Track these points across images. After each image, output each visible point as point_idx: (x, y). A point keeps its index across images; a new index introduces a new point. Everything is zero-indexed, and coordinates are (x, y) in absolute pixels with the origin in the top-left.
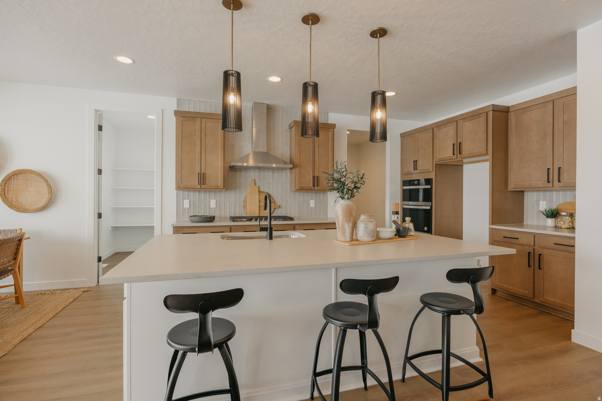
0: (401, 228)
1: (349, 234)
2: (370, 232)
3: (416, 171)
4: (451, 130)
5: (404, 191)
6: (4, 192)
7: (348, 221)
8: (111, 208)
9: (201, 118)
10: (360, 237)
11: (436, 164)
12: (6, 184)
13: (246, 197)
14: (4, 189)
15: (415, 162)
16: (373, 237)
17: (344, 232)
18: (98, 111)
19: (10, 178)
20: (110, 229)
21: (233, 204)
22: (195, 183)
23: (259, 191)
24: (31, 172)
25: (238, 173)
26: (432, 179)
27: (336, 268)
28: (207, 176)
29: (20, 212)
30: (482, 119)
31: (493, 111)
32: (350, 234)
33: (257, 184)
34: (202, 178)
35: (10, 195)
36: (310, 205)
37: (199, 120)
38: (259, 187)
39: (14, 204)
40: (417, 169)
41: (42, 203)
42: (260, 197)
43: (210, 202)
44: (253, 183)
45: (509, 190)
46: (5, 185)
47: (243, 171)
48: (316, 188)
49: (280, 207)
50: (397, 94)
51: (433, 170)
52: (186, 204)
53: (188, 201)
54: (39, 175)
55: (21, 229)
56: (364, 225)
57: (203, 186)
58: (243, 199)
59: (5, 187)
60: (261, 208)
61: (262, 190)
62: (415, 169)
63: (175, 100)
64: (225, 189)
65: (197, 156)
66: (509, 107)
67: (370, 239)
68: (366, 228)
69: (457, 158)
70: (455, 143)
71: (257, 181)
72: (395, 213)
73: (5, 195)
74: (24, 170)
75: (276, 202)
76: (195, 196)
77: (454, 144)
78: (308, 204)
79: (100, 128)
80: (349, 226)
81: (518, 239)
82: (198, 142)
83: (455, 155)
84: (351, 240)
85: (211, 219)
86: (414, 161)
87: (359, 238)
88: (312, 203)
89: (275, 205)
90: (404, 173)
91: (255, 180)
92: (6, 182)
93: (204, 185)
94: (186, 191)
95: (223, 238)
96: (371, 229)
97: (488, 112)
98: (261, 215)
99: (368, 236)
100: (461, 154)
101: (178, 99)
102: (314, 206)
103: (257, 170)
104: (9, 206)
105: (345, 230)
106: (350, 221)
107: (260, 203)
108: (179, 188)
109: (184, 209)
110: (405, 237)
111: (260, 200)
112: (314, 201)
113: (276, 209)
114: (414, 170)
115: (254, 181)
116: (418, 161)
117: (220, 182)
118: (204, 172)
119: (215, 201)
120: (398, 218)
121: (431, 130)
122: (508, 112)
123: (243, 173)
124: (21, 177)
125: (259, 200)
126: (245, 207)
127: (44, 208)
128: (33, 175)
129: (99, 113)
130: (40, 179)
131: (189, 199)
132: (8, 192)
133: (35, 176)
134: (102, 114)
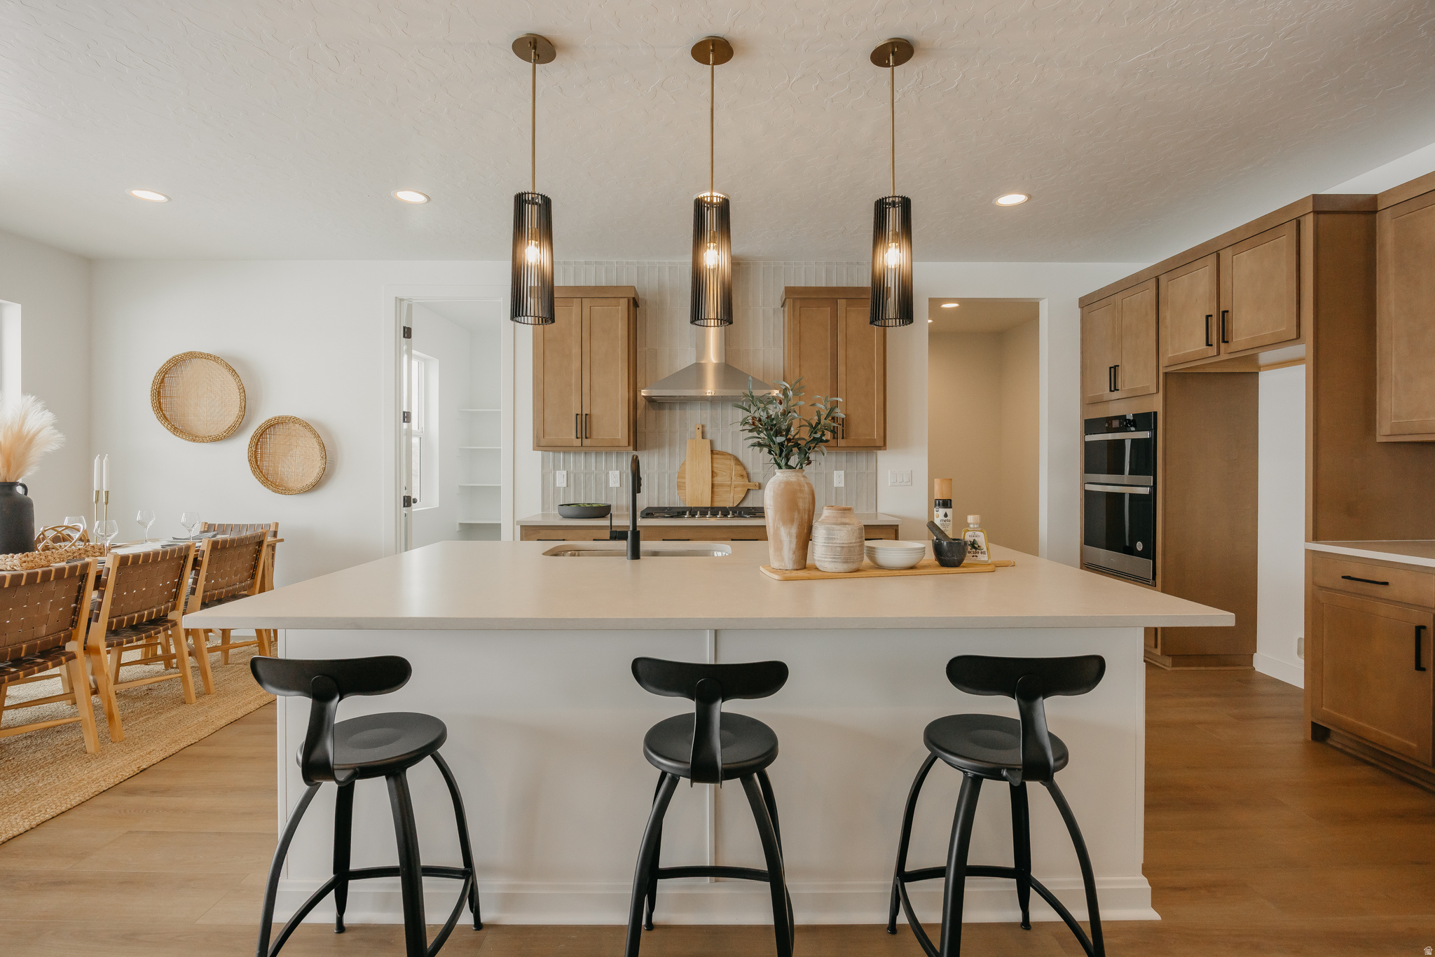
0: (945, 543)
1: (791, 552)
2: (839, 549)
3: (1115, 395)
4: (1202, 277)
5: (1088, 447)
6: (256, 457)
7: (788, 521)
8: (459, 486)
9: (582, 298)
10: (819, 561)
11: (1166, 374)
12: (258, 442)
13: (684, 464)
14: (256, 452)
15: (1114, 369)
16: (847, 562)
17: (779, 549)
18: (401, 300)
19: (264, 431)
20: (458, 528)
21: (656, 481)
22: (570, 436)
23: (712, 451)
24: (295, 420)
25: (666, 412)
26: (1155, 413)
27: (716, 631)
28: (594, 420)
29: (278, 492)
30: (1286, 240)
31: (1316, 213)
32: (794, 553)
33: (709, 436)
34: (584, 425)
35: (265, 463)
36: (834, 482)
37: (576, 302)
38: (712, 442)
39: (270, 478)
40: (1119, 387)
41: (311, 479)
42: (715, 465)
43: (607, 474)
44: (699, 433)
45: (1379, 439)
46: (257, 444)
47: (678, 407)
48: (841, 442)
49: (761, 486)
50: (1030, 197)
51: (1158, 391)
52: (561, 480)
53: (565, 473)
54: (306, 425)
55: (277, 524)
56: (824, 531)
57: (586, 442)
58: (677, 469)
59: (256, 448)
60: (715, 490)
61: (718, 447)
62: (1113, 389)
64: (631, 448)
65: (574, 379)
66: (1374, 199)
67: (841, 567)
68: (829, 538)
69: (1219, 353)
70: (1214, 313)
71: (708, 429)
72: (939, 505)
73: (257, 462)
74: (283, 418)
75: (753, 476)
76: (578, 462)
77: (1208, 317)
78: (829, 481)
79: (407, 333)
80: (790, 534)
81: (1386, 584)
82: (576, 350)
83: (1211, 345)
84: (795, 567)
85: (603, 511)
86: (1111, 368)
87: (818, 564)
88: (838, 479)
89: (749, 481)
90: (1088, 401)
91: (703, 426)
92: (259, 440)
93: (589, 440)
94: (559, 452)
95: (555, 553)
96: (841, 542)
97: (1302, 219)
98: (717, 504)
99: (833, 560)
100: (1227, 342)
102: (842, 485)
103: (709, 404)
104: (263, 483)
105: (781, 542)
106: (792, 521)
107: (715, 479)
108: (538, 446)
109: (556, 490)
110: (957, 564)
111: (715, 470)
112: (842, 473)
113: (751, 492)
114: (1111, 391)
115: (700, 428)
116: (1119, 370)
117: (620, 431)
118: (588, 413)
119: (617, 473)
120: (946, 515)
121: (1152, 283)
122: (1376, 212)
123: (678, 412)
124: (279, 429)
125: (712, 472)
126: (681, 486)
127: (316, 486)
128: (297, 425)
129: (405, 304)
130: (309, 434)
131: (564, 469)
132: (262, 457)
133: (301, 428)
134: (410, 306)
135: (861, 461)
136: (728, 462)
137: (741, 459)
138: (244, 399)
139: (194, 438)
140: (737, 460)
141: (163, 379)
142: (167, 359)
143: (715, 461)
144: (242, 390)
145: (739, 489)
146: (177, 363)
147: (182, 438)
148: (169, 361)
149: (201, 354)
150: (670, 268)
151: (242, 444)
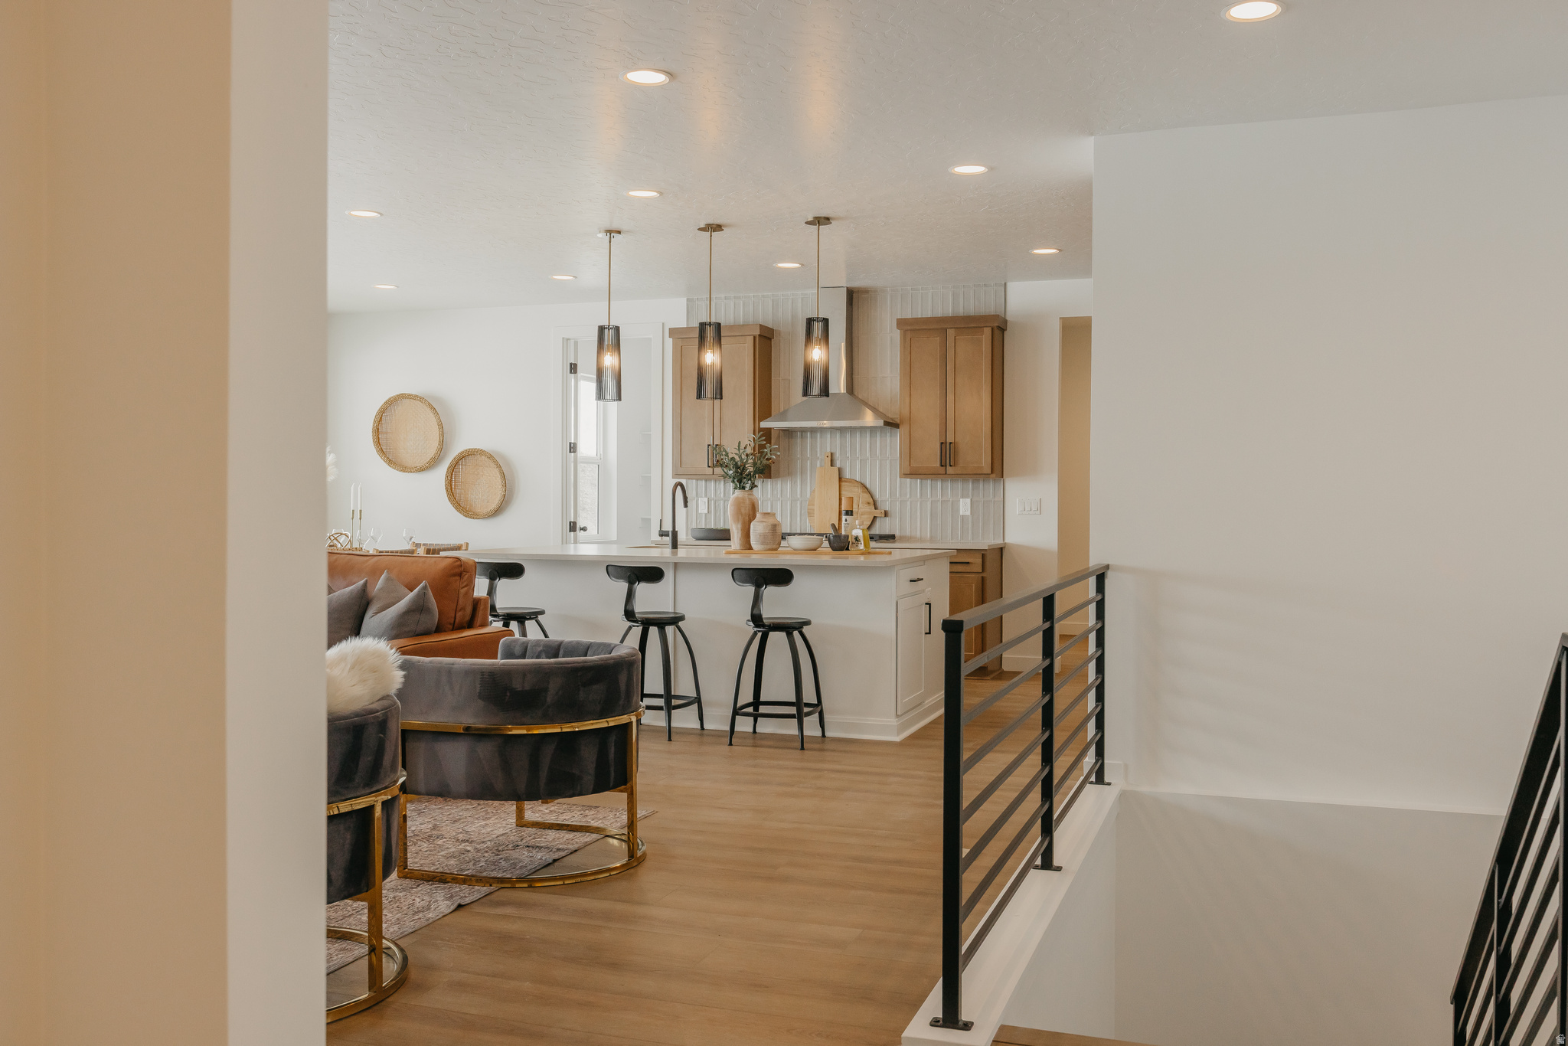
6: (451, 485)
12: (452, 472)
13: (814, 491)
14: (451, 481)
18: (567, 340)
19: (457, 463)
21: (789, 508)
22: (703, 465)
23: (840, 479)
24: (481, 452)
25: (798, 443)
29: (469, 517)
33: (837, 464)
36: (958, 511)
38: (840, 470)
39: (462, 504)
41: (493, 505)
42: (843, 491)
44: (828, 461)
46: (452, 474)
47: (809, 435)
49: (886, 514)
52: (704, 506)
53: (706, 500)
54: (490, 457)
55: (467, 544)
58: (808, 497)
59: (451, 478)
61: (846, 475)
63: (682, 303)
71: (837, 455)
73: (451, 489)
74: (472, 450)
75: (878, 504)
76: (718, 490)
78: (955, 509)
79: (574, 368)
87: (753, 546)
88: (964, 507)
89: (875, 509)
91: (832, 454)
92: (453, 470)
94: (701, 480)
101: (688, 300)
102: (968, 513)
103: (838, 432)
104: (456, 508)
109: (699, 516)
110: (842, 549)
111: (842, 497)
112: (968, 501)
113: (880, 519)
115: (830, 457)
118: (720, 443)
123: (808, 442)
124: (469, 460)
125: (840, 498)
126: (811, 513)
127: (497, 512)
128: (483, 457)
129: (572, 344)
130: (493, 465)
131: (706, 496)
132: (455, 485)
133: (486, 459)
134: (576, 343)
135: (989, 488)
136: (856, 489)
137: (868, 486)
138: (442, 434)
139: (404, 469)
140: (864, 486)
141: (381, 418)
142: (384, 401)
143: (843, 488)
144: (441, 426)
145: (865, 516)
146: (391, 403)
147: (395, 469)
148: (386, 403)
149: (410, 395)
150: (802, 299)
151: (440, 473)
